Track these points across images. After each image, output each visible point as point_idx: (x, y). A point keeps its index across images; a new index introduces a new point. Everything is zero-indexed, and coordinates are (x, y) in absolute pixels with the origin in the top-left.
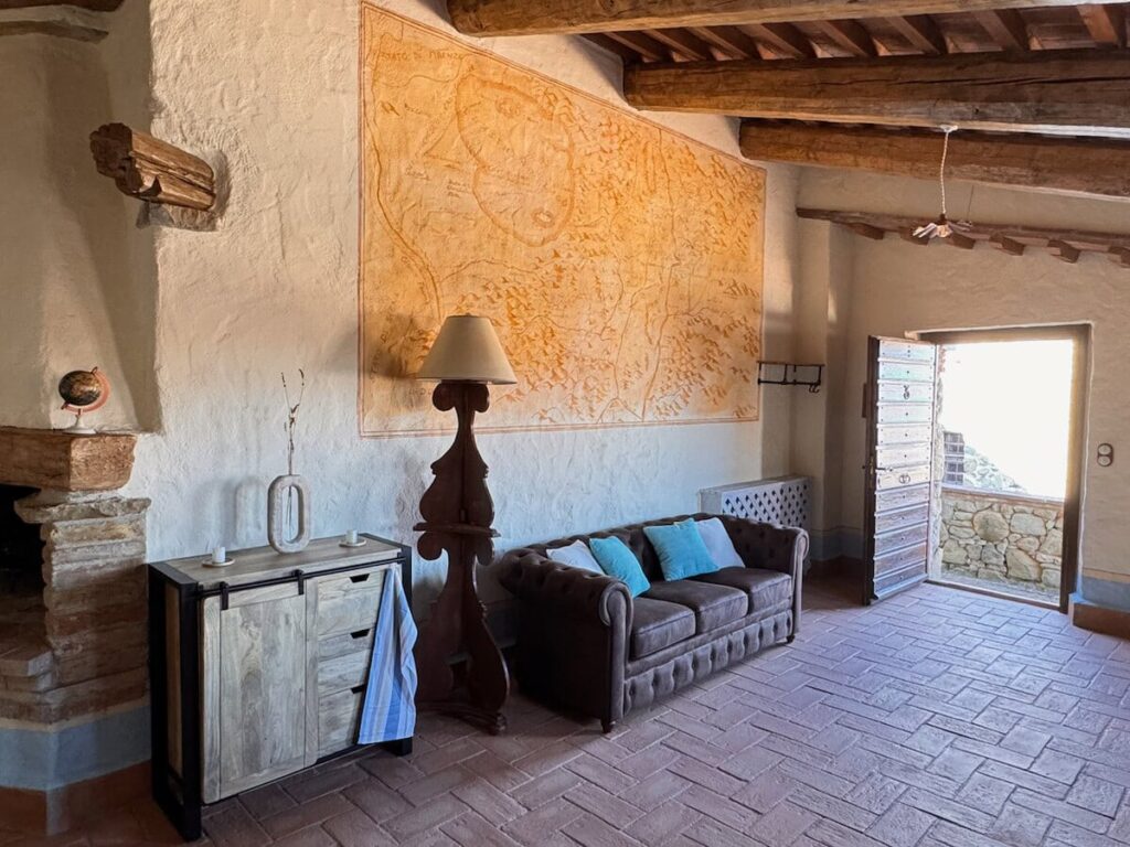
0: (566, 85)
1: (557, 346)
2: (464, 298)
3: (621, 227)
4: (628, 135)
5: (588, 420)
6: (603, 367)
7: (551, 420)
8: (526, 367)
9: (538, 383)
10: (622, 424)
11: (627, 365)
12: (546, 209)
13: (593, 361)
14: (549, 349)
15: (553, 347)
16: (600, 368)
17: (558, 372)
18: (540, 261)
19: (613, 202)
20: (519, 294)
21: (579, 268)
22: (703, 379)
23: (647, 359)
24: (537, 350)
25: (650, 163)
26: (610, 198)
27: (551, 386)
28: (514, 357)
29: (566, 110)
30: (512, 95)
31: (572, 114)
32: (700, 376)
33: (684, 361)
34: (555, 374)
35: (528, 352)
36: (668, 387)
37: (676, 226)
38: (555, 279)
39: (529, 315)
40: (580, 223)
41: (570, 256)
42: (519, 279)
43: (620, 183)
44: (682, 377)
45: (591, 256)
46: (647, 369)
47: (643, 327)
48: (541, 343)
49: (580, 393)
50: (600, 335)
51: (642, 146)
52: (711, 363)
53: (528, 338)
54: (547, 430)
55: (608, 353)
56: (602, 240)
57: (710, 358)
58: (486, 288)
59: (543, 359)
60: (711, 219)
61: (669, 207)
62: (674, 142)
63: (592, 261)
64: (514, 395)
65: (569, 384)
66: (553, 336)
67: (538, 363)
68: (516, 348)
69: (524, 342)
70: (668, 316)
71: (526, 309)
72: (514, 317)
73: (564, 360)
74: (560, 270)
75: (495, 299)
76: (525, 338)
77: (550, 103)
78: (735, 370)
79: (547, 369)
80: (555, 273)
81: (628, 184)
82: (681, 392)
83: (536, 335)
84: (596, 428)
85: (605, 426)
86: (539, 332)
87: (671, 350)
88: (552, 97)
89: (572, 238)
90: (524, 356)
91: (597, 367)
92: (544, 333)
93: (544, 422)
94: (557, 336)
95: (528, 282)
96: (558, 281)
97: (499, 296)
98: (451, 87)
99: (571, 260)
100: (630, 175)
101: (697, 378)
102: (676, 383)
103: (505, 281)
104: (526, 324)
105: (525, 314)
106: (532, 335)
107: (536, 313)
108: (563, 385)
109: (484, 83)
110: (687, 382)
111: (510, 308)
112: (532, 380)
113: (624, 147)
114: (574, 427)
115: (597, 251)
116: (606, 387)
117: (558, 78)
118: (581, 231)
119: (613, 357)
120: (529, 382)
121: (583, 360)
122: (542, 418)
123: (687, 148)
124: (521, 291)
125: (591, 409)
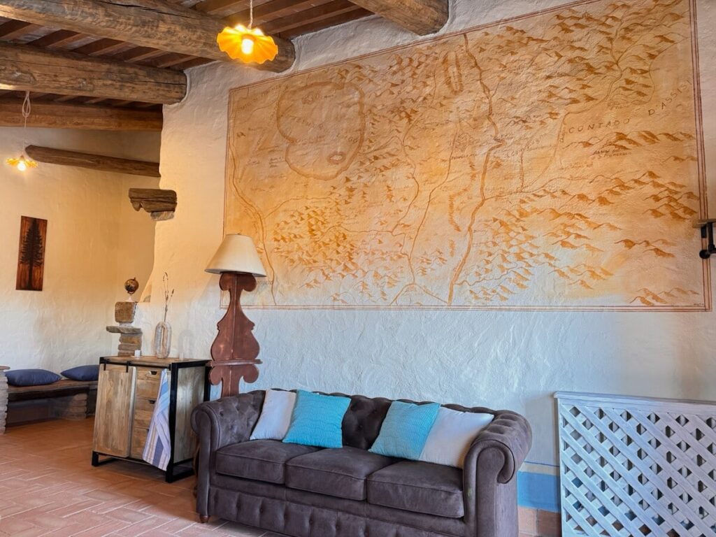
0: (355, 58)
1: (348, 246)
2: (278, 225)
3: (414, 138)
4: (423, 59)
5: (380, 302)
6: (395, 258)
7: (343, 301)
8: (322, 264)
9: (331, 274)
10: (421, 307)
11: (425, 253)
12: (339, 150)
13: (383, 254)
14: (340, 249)
15: (345, 247)
16: (392, 259)
17: (350, 265)
18: (334, 188)
19: (405, 121)
20: (317, 215)
21: (369, 184)
22: (552, 258)
23: (452, 246)
24: (331, 251)
25: (453, 70)
26: (401, 118)
27: (343, 276)
28: (312, 258)
29: (356, 75)
30: (312, 89)
31: (361, 74)
32: (547, 255)
33: (513, 242)
34: (346, 268)
35: (324, 253)
36: (487, 271)
37: (495, 110)
38: (346, 198)
39: (325, 227)
40: (370, 150)
41: (360, 177)
42: (317, 205)
43: (414, 101)
44: (511, 258)
45: (381, 171)
46: (452, 253)
47: (447, 217)
48: (335, 245)
49: (370, 280)
50: (392, 232)
51: (441, 60)
52: (571, 240)
53: (324, 243)
54: (339, 309)
55: (401, 246)
56: (394, 155)
57: (569, 234)
58: (293, 216)
59: (335, 256)
60: (556, 81)
61: (484, 95)
62: (487, 34)
63: (383, 175)
64: (312, 283)
65: (359, 274)
66: (345, 239)
67: (332, 260)
68: (314, 251)
69: (320, 247)
70: (484, 200)
71: (323, 223)
72: (313, 230)
73: (355, 256)
74: (351, 190)
75: (299, 221)
76: (321, 244)
77: (342, 77)
78: (629, 244)
79: (339, 263)
80: (347, 193)
81: (425, 99)
82: (512, 276)
83: (331, 240)
84: (390, 309)
85: (400, 308)
86: (333, 238)
87: (490, 234)
88: (344, 73)
89: (362, 163)
90: (320, 256)
91: (388, 258)
92: (337, 237)
93: (336, 303)
94: (348, 239)
95: (324, 205)
96: (350, 198)
97: (302, 219)
98: (274, 105)
99: (362, 180)
100: (428, 90)
101: (542, 258)
102: (501, 267)
103: (307, 208)
104: (323, 234)
105: (322, 227)
106: (327, 241)
107: (330, 225)
108: (354, 275)
109: (294, 92)
110: (520, 263)
111: (310, 225)
112: (326, 273)
113: (418, 71)
114: (364, 308)
115: (388, 165)
116: (399, 275)
117: (349, 56)
118: (371, 156)
119: (407, 248)
120: (324, 274)
121: (373, 254)
122: (335, 299)
123: (510, 29)
124: (319, 212)
125: (383, 294)
